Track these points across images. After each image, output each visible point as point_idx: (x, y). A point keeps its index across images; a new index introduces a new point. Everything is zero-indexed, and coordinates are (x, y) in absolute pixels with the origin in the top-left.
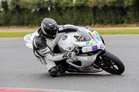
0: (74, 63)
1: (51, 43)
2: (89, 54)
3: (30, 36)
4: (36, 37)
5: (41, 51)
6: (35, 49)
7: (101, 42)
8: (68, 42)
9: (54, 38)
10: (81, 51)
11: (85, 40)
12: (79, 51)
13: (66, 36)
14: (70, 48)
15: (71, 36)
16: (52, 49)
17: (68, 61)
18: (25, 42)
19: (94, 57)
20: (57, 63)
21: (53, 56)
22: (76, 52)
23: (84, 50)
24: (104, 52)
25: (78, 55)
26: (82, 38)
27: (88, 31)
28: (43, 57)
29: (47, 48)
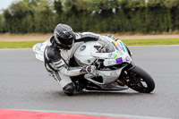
0: (94, 78)
1: (65, 54)
2: (112, 68)
3: (41, 46)
4: (48, 47)
5: (53, 65)
6: (47, 62)
7: (126, 54)
8: (87, 53)
9: (69, 49)
10: (102, 65)
11: (107, 51)
12: (100, 65)
13: (85, 46)
14: (89, 61)
15: (90, 46)
16: (68, 62)
17: (86, 76)
18: (35, 53)
19: (118, 72)
20: (73, 78)
21: (69, 70)
22: (97, 65)
23: (106, 64)
24: (130, 65)
25: (99, 69)
26: (104, 49)
27: (111, 40)
28: (56, 71)
29: (61, 60)
